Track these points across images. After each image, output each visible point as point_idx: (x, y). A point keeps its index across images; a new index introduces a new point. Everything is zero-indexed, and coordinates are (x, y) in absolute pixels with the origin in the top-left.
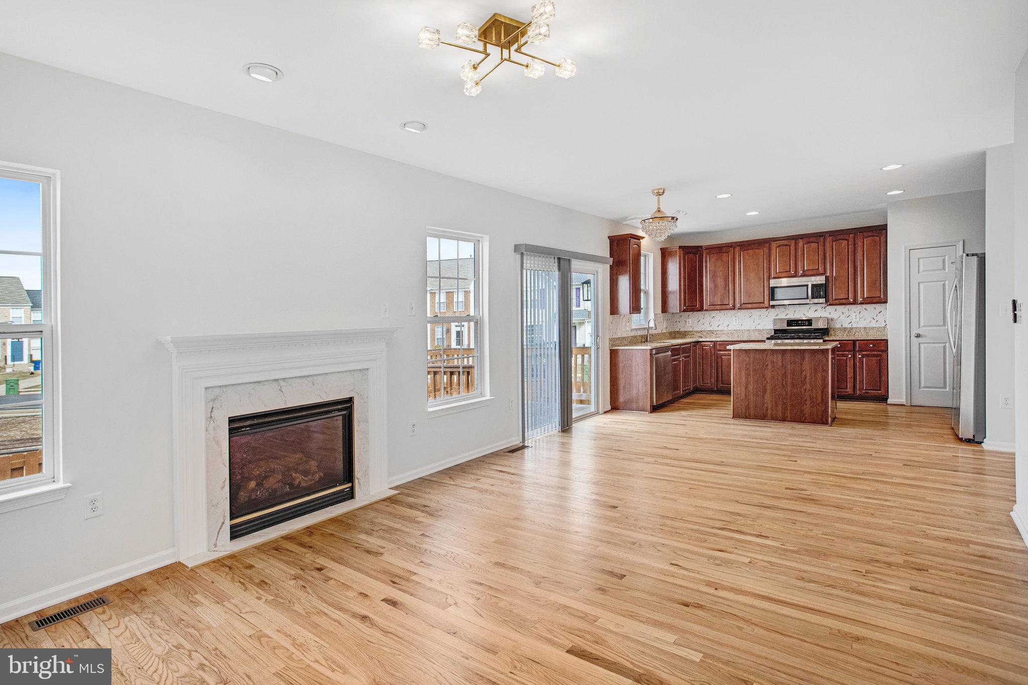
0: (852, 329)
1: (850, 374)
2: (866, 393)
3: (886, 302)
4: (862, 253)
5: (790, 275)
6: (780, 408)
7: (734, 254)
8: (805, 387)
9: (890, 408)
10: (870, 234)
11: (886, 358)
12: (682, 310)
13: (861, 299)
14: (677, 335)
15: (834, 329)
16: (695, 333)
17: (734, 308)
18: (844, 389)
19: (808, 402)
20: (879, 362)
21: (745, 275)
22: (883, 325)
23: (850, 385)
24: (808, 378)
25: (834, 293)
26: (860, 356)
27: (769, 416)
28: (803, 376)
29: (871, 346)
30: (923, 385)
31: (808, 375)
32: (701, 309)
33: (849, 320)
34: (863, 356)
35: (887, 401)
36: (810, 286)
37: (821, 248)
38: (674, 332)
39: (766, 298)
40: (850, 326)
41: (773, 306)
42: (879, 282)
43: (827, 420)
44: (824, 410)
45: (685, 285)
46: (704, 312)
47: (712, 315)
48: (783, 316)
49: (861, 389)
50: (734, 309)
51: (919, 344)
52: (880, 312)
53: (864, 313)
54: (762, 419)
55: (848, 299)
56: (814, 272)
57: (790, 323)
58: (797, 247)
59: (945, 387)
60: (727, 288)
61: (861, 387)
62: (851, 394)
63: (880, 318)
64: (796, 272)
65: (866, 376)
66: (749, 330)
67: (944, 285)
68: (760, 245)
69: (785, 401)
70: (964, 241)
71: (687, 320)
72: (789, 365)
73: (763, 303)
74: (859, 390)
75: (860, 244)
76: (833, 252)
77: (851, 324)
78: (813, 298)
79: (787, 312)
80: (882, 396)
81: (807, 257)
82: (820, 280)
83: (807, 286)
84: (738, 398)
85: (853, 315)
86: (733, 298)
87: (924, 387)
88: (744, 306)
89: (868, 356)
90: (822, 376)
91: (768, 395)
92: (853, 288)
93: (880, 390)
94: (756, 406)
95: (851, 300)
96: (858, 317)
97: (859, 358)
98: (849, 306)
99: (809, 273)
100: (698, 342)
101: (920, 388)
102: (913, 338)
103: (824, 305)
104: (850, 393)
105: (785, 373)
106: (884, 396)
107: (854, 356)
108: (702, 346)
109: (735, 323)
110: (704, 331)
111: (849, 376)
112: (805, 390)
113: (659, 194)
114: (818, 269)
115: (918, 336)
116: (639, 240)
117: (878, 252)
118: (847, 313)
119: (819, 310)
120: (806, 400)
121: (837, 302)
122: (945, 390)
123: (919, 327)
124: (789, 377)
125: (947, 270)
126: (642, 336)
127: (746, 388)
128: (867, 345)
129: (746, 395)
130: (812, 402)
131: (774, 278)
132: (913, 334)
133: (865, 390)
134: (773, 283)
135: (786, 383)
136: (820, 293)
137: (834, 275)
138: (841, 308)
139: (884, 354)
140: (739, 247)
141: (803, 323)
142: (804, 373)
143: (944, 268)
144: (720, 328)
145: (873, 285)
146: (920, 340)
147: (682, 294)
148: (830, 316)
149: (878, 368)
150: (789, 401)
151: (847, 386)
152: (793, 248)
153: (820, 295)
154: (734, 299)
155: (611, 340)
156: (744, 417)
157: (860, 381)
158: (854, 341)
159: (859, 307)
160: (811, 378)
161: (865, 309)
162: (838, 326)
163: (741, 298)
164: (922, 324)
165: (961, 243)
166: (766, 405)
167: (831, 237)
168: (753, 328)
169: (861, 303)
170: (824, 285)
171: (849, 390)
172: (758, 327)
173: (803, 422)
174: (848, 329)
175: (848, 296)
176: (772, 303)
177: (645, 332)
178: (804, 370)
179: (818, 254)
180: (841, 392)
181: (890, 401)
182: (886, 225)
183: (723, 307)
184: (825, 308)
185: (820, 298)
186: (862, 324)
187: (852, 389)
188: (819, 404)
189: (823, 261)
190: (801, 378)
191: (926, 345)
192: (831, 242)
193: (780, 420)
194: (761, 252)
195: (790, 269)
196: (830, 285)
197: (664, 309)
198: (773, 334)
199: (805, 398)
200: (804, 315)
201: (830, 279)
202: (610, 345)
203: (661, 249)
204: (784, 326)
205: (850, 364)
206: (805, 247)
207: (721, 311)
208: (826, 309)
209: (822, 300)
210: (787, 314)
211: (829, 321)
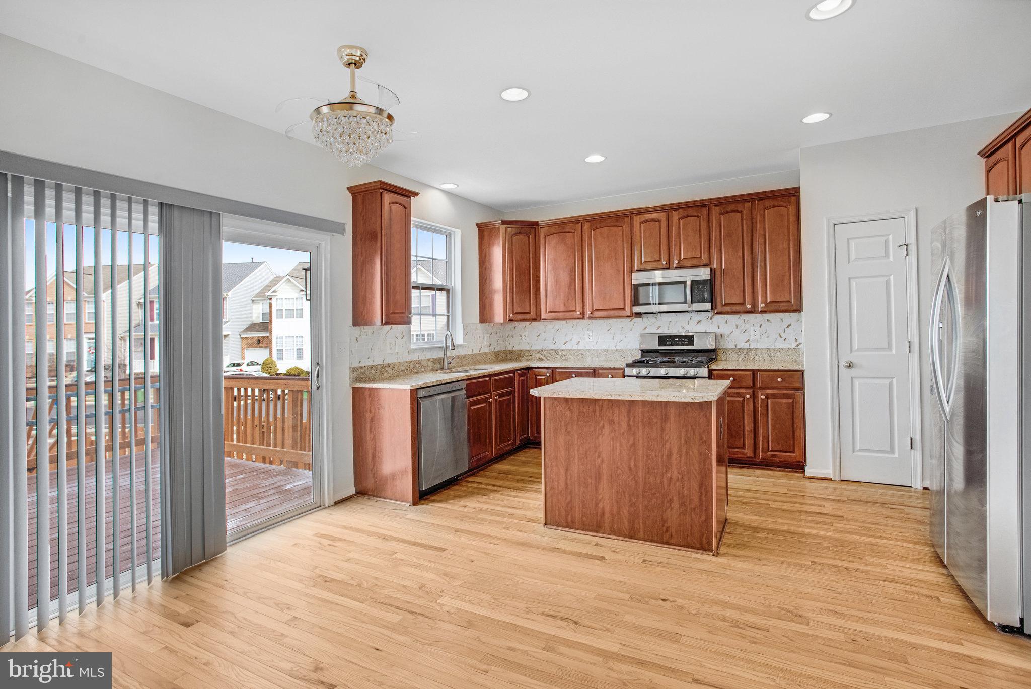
0: (749, 350)
1: (749, 427)
2: (773, 456)
3: (798, 309)
4: (762, 233)
5: (661, 266)
6: (625, 511)
7: (582, 235)
8: (669, 474)
9: (808, 483)
10: (773, 203)
11: (801, 400)
12: (508, 318)
13: (763, 305)
14: (509, 356)
15: (725, 350)
16: (534, 354)
17: (583, 316)
18: (739, 448)
19: (676, 504)
20: (792, 406)
21: (597, 266)
22: (794, 345)
23: (748, 442)
24: (674, 456)
25: (725, 295)
26: (763, 397)
27: (607, 525)
28: (666, 452)
29: (779, 380)
30: (858, 447)
31: (675, 451)
32: (537, 318)
33: (744, 337)
34: (767, 397)
35: (804, 469)
36: (688, 283)
37: (704, 225)
38: (505, 352)
39: (628, 302)
40: (746, 346)
41: (639, 315)
42: (788, 278)
43: (710, 542)
44: (705, 520)
45: (512, 281)
46: (542, 322)
47: (557, 327)
48: (653, 330)
49: (766, 450)
50: (583, 318)
51: (852, 378)
52: (789, 326)
53: (766, 325)
54: (596, 532)
55: (743, 304)
56: (695, 262)
57: (663, 340)
58: (670, 223)
59: (892, 451)
60: (573, 287)
61: (766, 446)
62: (752, 458)
63: (790, 334)
64: (669, 261)
65: (773, 430)
66: (606, 351)
67: (888, 283)
68: (617, 221)
69: (634, 500)
70: (916, 209)
71: (523, 334)
72: (641, 428)
73: (624, 309)
74: (763, 452)
75: (758, 218)
76: (720, 231)
77: (748, 343)
78: (693, 302)
79: (658, 323)
80: (797, 461)
81: (684, 238)
82: (704, 274)
83: (684, 283)
84: (552, 488)
85: (751, 329)
86: (581, 301)
87: (861, 450)
88: (596, 314)
89: (774, 396)
90: (700, 454)
91: (604, 485)
92: (750, 287)
93: (793, 452)
94: (584, 506)
95: (749, 306)
96: (758, 332)
97: (762, 399)
98: (745, 315)
99: (689, 263)
100: (529, 369)
101: (854, 452)
102: (842, 368)
103: (710, 314)
104: (748, 455)
105: (634, 445)
106: (799, 462)
107: (754, 396)
108: (536, 376)
109: (587, 340)
110: (546, 351)
111: (747, 428)
112: (670, 479)
113: (357, 65)
114: (700, 257)
115: (850, 366)
116: (409, 197)
117: (786, 231)
118: (743, 327)
119: (704, 321)
120: (671, 500)
121: (728, 309)
122: (892, 456)
123: (851, 352)
124: (641, 452)
125: (891, 259)
126: (435, 361)
127: (567, 470)
128: (774, 379)
129: (566, 484)
130: (683, 504)
131: (638, 271)
132: (843, 363)
133: (772, 451)
134: (638, 278)
135: (635, 465)
136: (704, 295)
137: (723, 267)
138: (734, 319)
139: (799, 393)
140: (589, 224)
141: (682, 341)
142: (667, 446)
143: (887, 255)
144: (568, 347)
145: (779, 283)
146: (853, 372)
147: (508, 294)
148: (718, 331)
149: (790, 416)
150: (641, 499)
151: (744, 445)
152: (664, 224)
153: (704, 298)
154: (583, 302)
155: (354, 370)
156: (565, 524)
157: (763, 437)
158: (754, 373)
159: (759, 316)
160: (681, 456)
161: (768, 320)
162: (730, 346)
163: (593, 300)
164: (855, 347)
165: (912, 214)
166: (601, 505)
167: (718, 208)
168: (613, 347)
169: (762, 312)
170: (709, 282)
171: (748, 451)
172: (620, 346)
173: (667, 543)
174: (745, 351)
175: (744, 301)
176: (637, 309)
177: (440, 355)
178: (667, 441)
179: (700, 235)
180: (735, 454)
181: (809, 471)
182: (798, 189)
183: (567, 314)
184: (711, 318)
185: (703, 302)
186: (764, 344)
187: (752, 449)
188: (694, 509)
189: (707, 246)
190: (663, 456)
191: (862, 381)
192: (718, 215)
193: (625, 536)
194: (620, 232)
195: (661, 258)
196: (718, 283)
197: (485, 316)
198: (638, 356)
199: (670, 497)
200: (683, 328)
201: (718, 273)
202: (352, 380)
203: (479, 226)
204: (655, 346)
205: (748, 408)
206: (681, 224)
207: (568, 321)
208: (713, 320)
209: (708, 306)
210: (659, 327)
211: (718, 337)
